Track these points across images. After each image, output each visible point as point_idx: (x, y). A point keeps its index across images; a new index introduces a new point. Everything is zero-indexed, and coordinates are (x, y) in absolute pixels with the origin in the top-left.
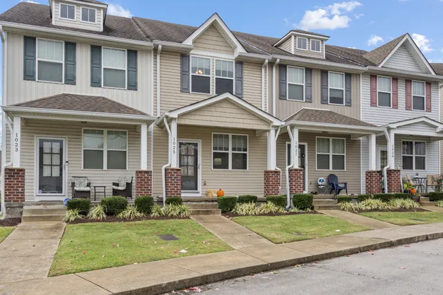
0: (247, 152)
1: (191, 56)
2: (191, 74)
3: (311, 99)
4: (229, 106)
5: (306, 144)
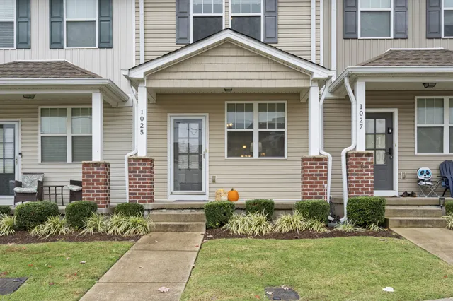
0: (285, 130)
2: (192, 15)
3: (405, 33)
4: (234, 52)
5: (395, 111)
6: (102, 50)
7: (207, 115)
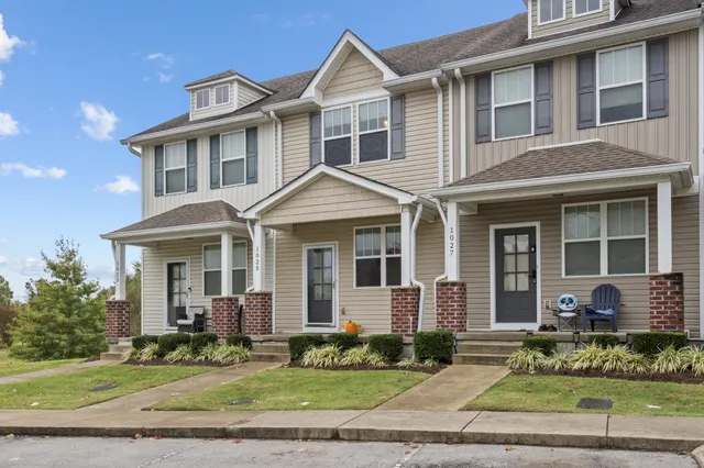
1: (323, 111)
2: (323, 139)
3: (550, 126)
5: (537, 225)
6: (250, 186)
7: (337, 242)
